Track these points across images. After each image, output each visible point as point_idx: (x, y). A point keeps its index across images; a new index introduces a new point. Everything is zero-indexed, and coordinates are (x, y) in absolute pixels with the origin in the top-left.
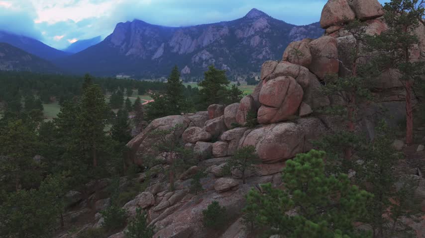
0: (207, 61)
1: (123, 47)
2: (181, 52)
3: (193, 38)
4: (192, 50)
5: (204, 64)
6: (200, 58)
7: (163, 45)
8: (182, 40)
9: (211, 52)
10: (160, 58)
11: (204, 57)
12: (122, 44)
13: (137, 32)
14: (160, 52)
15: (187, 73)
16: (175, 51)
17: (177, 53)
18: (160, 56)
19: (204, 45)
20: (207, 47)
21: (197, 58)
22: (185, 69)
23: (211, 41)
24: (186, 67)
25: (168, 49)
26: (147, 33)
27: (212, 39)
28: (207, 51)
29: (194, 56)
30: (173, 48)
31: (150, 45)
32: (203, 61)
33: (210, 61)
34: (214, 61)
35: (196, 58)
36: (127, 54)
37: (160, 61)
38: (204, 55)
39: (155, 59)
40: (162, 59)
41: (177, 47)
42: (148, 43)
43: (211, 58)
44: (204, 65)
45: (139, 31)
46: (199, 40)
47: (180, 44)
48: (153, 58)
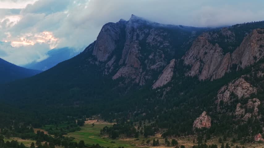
0: (244, 101)
1: (110, 63)
2: (202, 78)
3: (225, 51)
4: (221, 73)
5: (238, 109)
6: (233, 95)
7: (172, 63)
8: (206, 53)
9: (254, 81)
10: (165, 86)
11: (240, 93)
12: (109, 58)
13: (135, 37)
14: (166, 76)
15: (204, 128)
16: (193, 73)
17: (196, 77)
18: (166, 83)
19: (243, 66)
20: (248, 70)
21: (227, 94)
22: (201, 117)
23: (255, 58)
24: (204, 114)
25: (180, 69)
26: (150, 39)
27: (258, 55)
28: (246, 79)
29: (223, 89)
30: (189, 67)
31: (153, 62)
32: (237, 101)
33: (250, 102)
34: (258, 103)
35: (225, 94)
36: (115, 77)
37: (165, 93)
38: (239, 88)
39: (158, 88)
40: (169, 88)
41: (197, 66)
42: (151, 57)
43: (252, 96)
44: (239, 111)
45: (138, 36)
46: (234, 55)
47: (201, 61)
48: (154, 87)
